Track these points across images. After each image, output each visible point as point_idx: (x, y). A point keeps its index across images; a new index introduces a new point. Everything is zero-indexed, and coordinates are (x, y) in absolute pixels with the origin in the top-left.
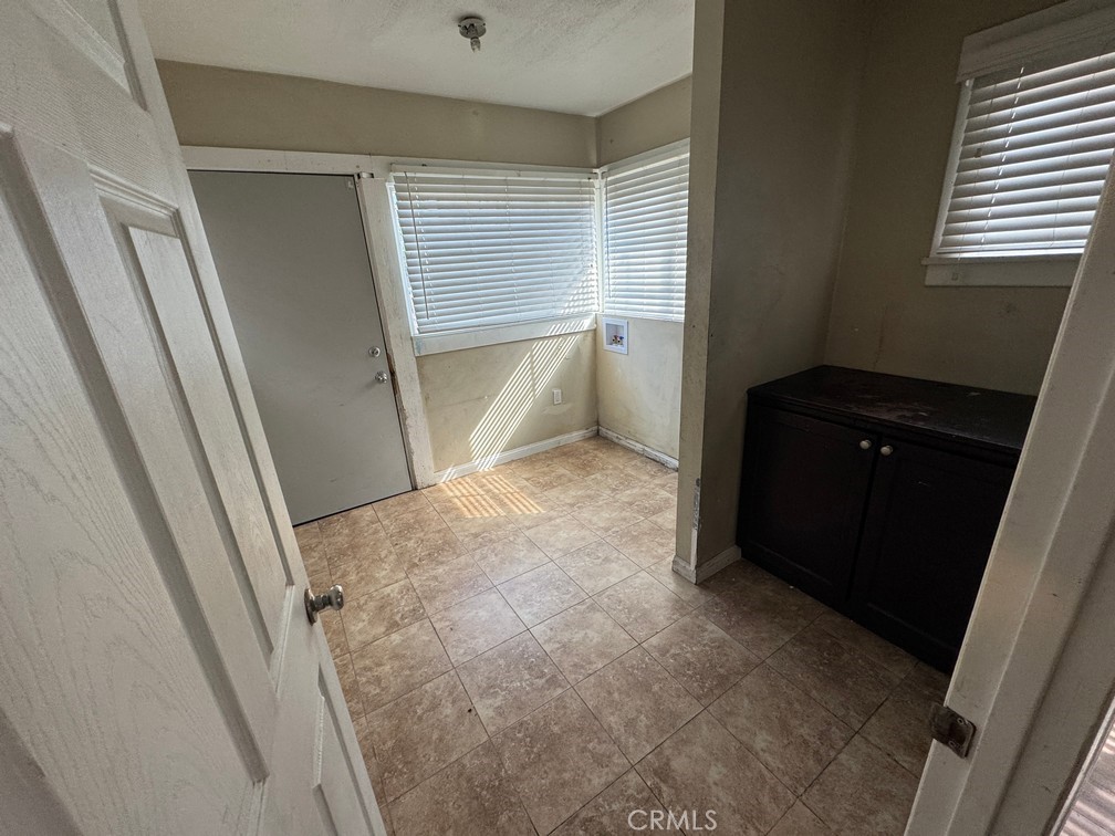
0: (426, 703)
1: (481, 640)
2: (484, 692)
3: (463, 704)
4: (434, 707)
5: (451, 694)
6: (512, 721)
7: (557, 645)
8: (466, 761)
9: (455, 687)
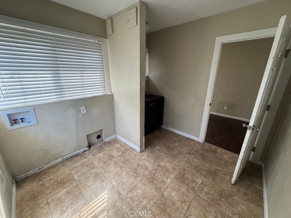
0: (209, 196)
1: (183, 190)
2: (196, 182)
3: (202, 186)
4: (208, 193)
5: (202, 191)
6: (197, 174)
7: (175, 171)
8: (211, 180)
9: (200, 190)
